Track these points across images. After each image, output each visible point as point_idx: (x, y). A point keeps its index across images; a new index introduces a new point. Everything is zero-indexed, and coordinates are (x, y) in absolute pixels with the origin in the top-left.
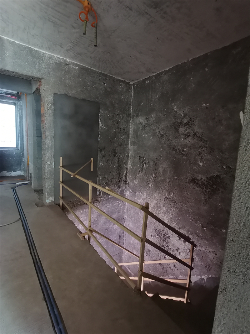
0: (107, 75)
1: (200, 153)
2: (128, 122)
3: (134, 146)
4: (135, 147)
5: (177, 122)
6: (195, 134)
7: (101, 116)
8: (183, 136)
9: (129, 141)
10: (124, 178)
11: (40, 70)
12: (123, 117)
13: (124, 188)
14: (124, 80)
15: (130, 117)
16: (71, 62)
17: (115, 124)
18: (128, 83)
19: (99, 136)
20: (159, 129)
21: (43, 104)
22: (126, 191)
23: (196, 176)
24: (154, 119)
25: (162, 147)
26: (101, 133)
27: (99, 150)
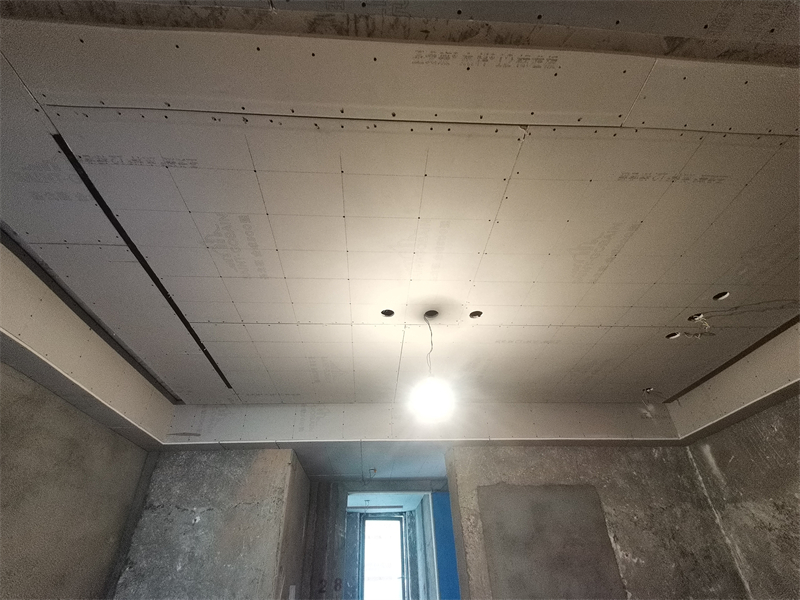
17: (668, 544)
19: (629, 595)
26: (629, 582)
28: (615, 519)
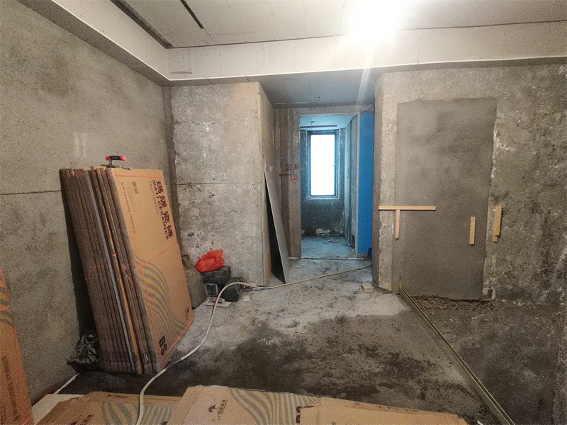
7: (498, 125)
10: (559, 266)
13: (560, 289)
17: (538, 139)
19: (494, 169)
22: (565, 298)
26: (497, 162)
27: (492, 200)
28: (504, 121)
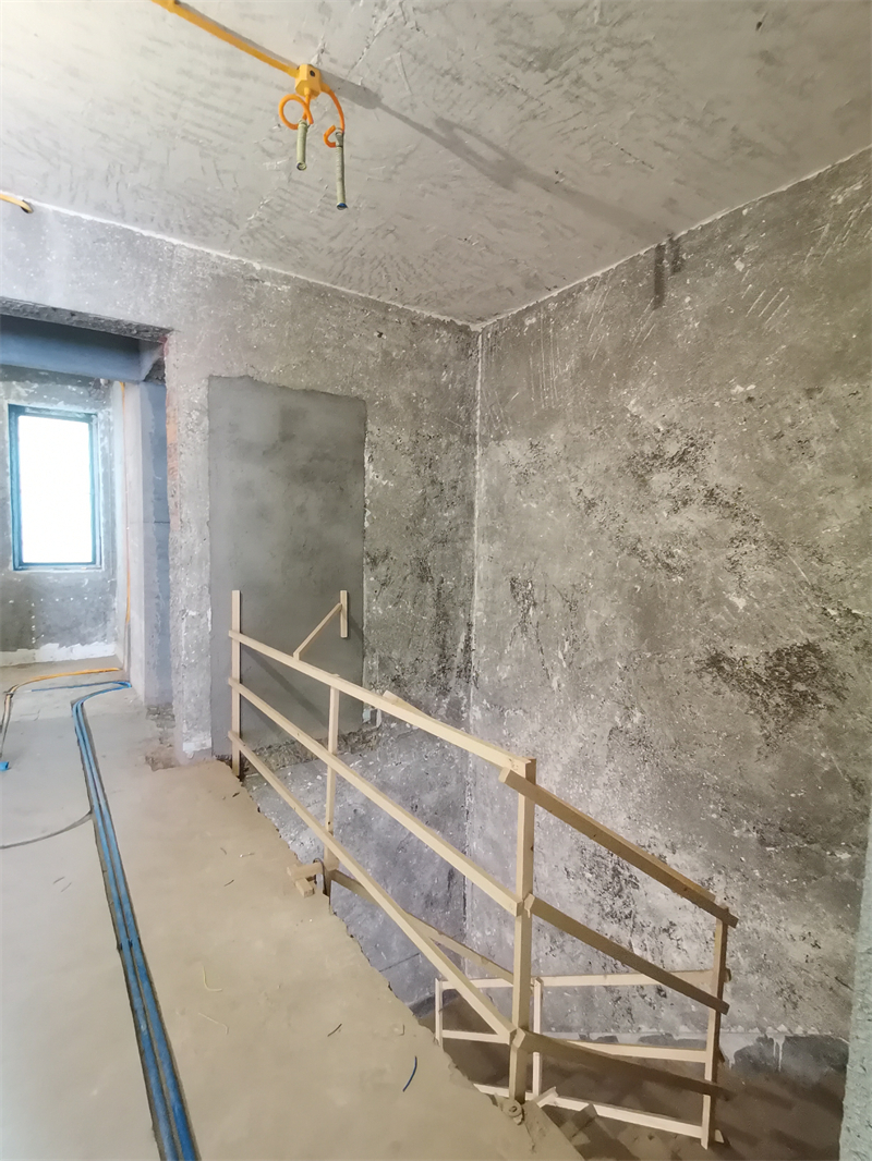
0: (388, 306)
1: (735, 564)
2: (467, 461)
3: (491, 542)
4: (496, 547)
5: (642, 453)
6: (711, 494)
7: (371, 443)
8: (668, 504)
9: (473, 525)
10: (458, 660)
11: (162, 301)
12: (450, 444)
13: (461, 694)
14: (447, 319)
15: (475, 443)
16: (268, 271)
17: (422, 471)
18: (464, 330)
19: (368, 513)
20: (576, 480)
21: (172, 415)
22: (468, 706)
23: (723, 646)
24: (558, 447)
25: (592, 544)
26: (371, 502)
27: (368, 564)
28: (377, 439)
